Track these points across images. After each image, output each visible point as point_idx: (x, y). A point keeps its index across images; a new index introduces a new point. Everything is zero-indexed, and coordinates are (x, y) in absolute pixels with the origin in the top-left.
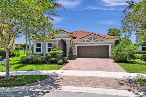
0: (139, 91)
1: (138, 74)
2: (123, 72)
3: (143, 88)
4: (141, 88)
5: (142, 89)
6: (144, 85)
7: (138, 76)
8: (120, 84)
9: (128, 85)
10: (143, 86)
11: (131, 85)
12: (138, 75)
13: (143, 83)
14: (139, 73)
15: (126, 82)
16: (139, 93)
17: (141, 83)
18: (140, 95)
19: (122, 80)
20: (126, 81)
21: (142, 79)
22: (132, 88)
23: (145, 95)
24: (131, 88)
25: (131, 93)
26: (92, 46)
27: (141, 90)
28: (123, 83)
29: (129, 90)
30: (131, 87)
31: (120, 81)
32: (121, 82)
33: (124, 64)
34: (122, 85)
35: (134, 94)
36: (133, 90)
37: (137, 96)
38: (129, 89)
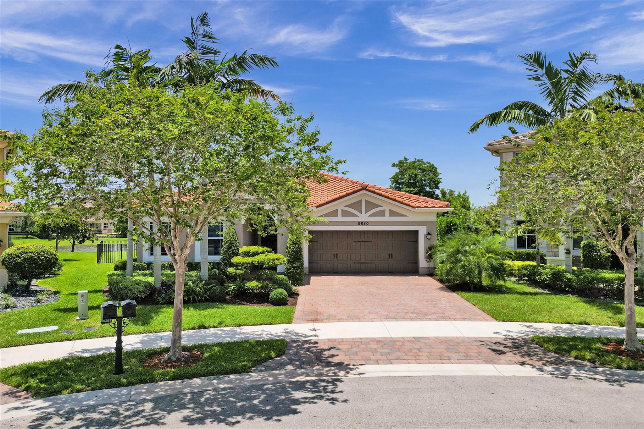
0: (544, 364)
1: (528, 324)
2: (487, 321)
3: (549, 358)
4: (545, 357)
5: (549, 360)
6: (550, 351)
7: (528, 329)
8: (494, 350)
9: (514, 352)
10: (549, 353)
11: (521, 353)
12: (527, 327)
13: (546, 345)
14: (529, 322)
15: (506, 346)
16: (545, 367)
17: (542, 346)
18: (548, 371)
19: (496, 343)
20: (505, 342)
21: (542, 337)
22: (527, 359)
23: (556, 370)
24: (523, 360)
25: (528, 368)
26: (360, 232)
27: (548, 362)
28: (501, 348)
29: (523, 364)
30: (523, 356)
31: (490, 344)
32: (495, 347)
33: (480, 296)
34: (500, 354)
35: (535, 370)
36: (531, 362)
37: (543, 373)
38: (520, 362)
